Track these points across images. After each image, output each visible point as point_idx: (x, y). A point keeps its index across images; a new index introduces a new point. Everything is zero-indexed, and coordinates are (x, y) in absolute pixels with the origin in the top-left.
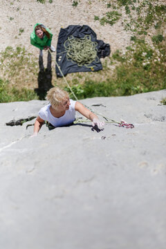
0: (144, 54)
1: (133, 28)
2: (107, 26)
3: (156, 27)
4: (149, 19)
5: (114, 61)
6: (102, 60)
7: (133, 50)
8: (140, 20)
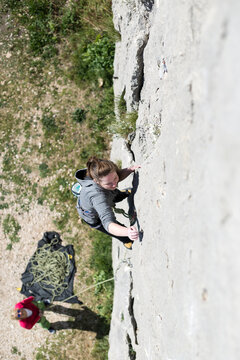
0: (61, 188)
1: (26, 201)
2: (21, 234)
3: (29, 172)
4: (19, 179)
5: (67, 228)
6: (64, 244)
7: (55, 202)
8: (18, 192)
